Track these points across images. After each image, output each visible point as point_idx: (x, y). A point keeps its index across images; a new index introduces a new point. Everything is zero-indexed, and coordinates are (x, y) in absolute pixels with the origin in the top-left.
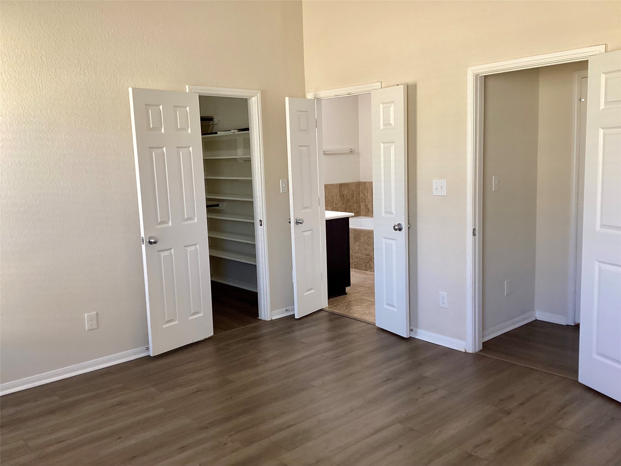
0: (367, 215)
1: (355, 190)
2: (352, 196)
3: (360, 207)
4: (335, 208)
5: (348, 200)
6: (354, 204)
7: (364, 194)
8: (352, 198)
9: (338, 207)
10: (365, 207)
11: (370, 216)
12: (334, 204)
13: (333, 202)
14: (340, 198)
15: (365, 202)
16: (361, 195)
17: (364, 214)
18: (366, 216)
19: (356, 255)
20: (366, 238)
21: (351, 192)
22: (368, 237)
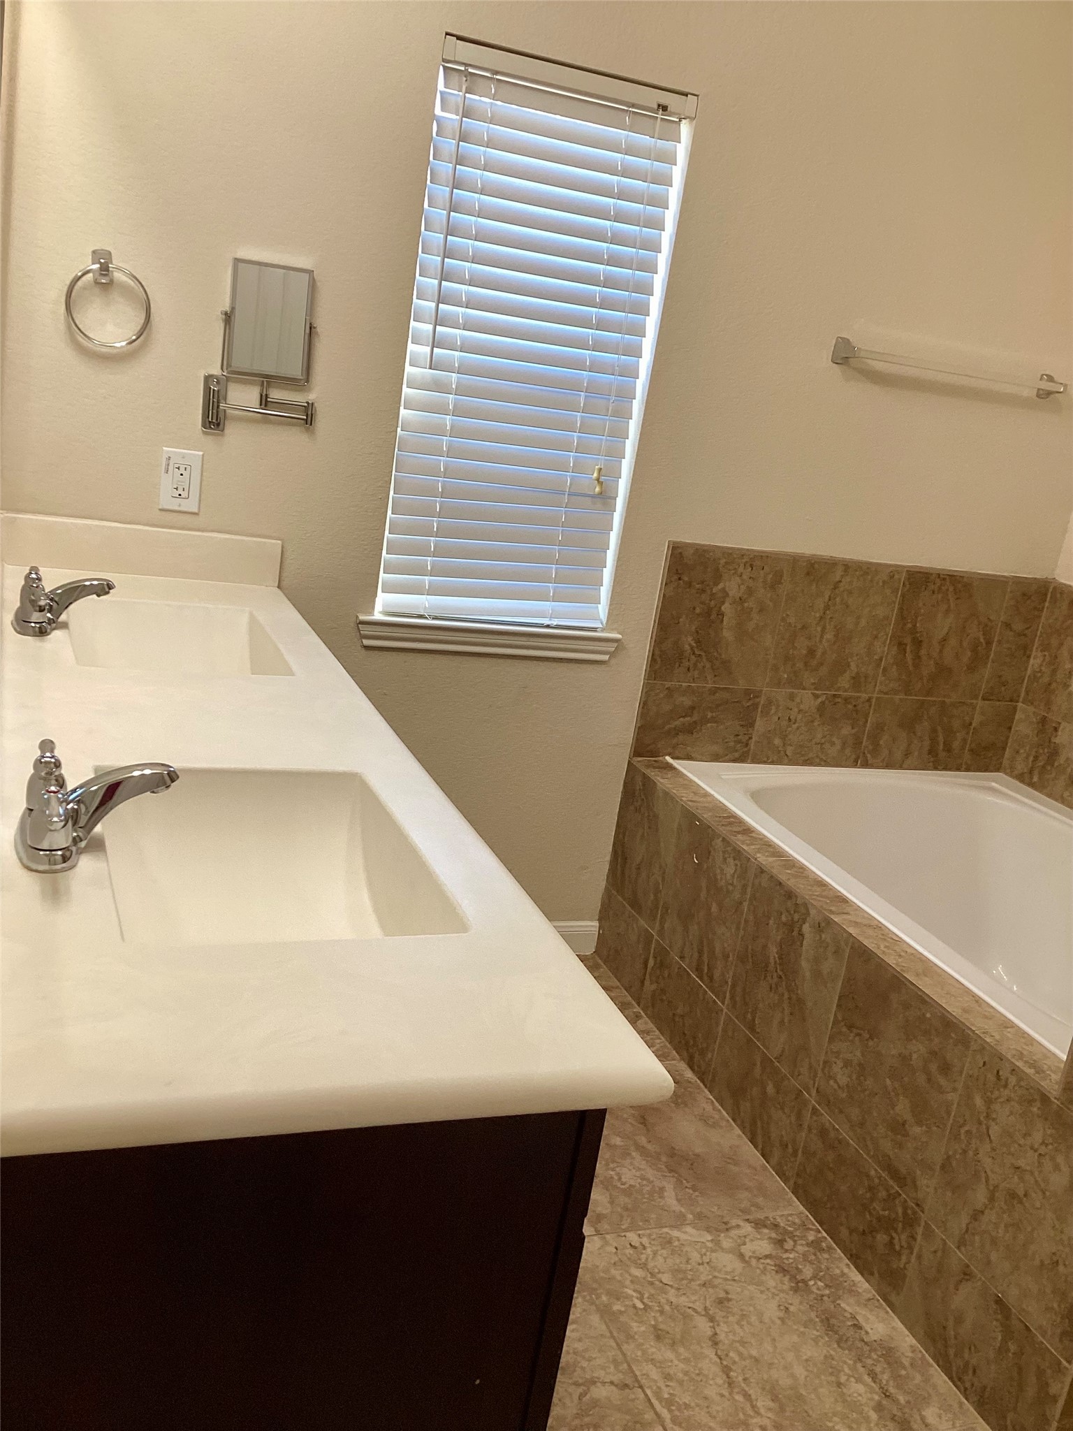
0: (1035, 779)
1: (1007, 625)
2: (974, 650)
3: (1007, 722)
4: (846, 700)
5: (943, 672)
6: (976, 697)
7: (1054, 661)
8: (972, 668)
9: (869, 700)
10: (1041, 731)
11: (1050, 796)
12: (844, 681)
13: (840, 666)
14: (894, 650)
15: (1048, 704)
16: (1035, 662)
17: (1020, 767)
18: (1031, 785)
19: (827, 1118)
20: (918, 1049)
21: (975, 632)
22: (933, 1053)
